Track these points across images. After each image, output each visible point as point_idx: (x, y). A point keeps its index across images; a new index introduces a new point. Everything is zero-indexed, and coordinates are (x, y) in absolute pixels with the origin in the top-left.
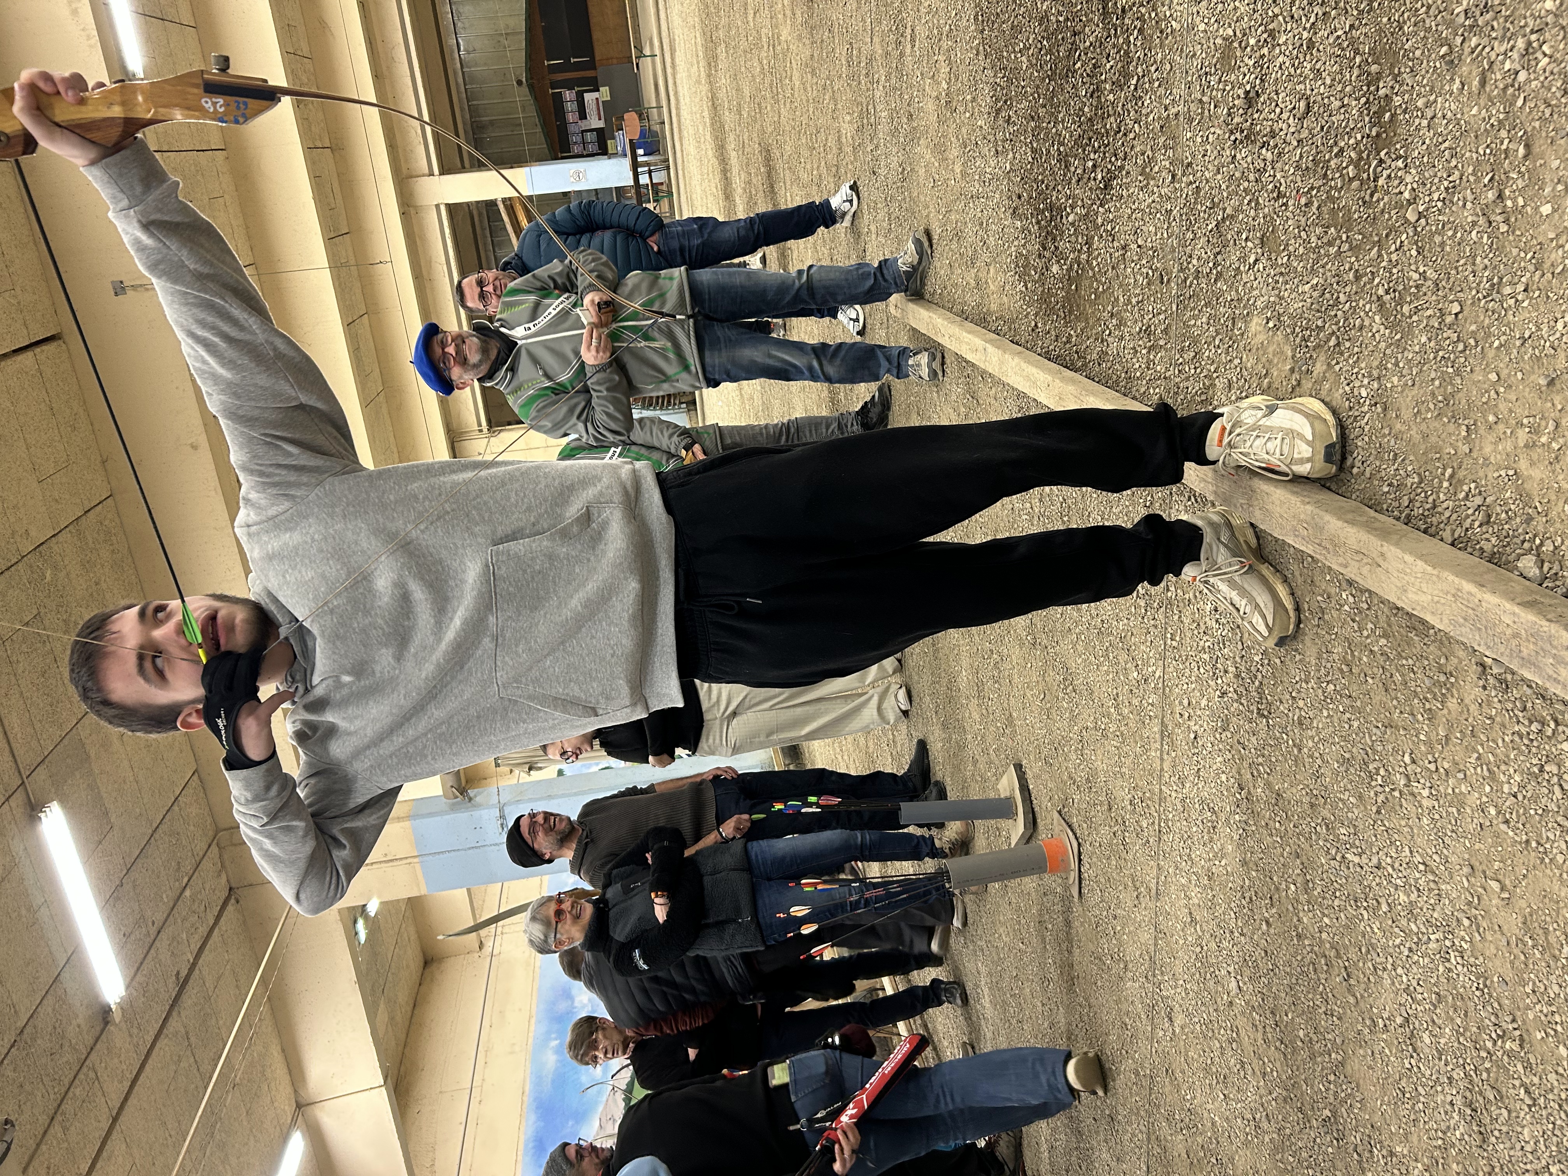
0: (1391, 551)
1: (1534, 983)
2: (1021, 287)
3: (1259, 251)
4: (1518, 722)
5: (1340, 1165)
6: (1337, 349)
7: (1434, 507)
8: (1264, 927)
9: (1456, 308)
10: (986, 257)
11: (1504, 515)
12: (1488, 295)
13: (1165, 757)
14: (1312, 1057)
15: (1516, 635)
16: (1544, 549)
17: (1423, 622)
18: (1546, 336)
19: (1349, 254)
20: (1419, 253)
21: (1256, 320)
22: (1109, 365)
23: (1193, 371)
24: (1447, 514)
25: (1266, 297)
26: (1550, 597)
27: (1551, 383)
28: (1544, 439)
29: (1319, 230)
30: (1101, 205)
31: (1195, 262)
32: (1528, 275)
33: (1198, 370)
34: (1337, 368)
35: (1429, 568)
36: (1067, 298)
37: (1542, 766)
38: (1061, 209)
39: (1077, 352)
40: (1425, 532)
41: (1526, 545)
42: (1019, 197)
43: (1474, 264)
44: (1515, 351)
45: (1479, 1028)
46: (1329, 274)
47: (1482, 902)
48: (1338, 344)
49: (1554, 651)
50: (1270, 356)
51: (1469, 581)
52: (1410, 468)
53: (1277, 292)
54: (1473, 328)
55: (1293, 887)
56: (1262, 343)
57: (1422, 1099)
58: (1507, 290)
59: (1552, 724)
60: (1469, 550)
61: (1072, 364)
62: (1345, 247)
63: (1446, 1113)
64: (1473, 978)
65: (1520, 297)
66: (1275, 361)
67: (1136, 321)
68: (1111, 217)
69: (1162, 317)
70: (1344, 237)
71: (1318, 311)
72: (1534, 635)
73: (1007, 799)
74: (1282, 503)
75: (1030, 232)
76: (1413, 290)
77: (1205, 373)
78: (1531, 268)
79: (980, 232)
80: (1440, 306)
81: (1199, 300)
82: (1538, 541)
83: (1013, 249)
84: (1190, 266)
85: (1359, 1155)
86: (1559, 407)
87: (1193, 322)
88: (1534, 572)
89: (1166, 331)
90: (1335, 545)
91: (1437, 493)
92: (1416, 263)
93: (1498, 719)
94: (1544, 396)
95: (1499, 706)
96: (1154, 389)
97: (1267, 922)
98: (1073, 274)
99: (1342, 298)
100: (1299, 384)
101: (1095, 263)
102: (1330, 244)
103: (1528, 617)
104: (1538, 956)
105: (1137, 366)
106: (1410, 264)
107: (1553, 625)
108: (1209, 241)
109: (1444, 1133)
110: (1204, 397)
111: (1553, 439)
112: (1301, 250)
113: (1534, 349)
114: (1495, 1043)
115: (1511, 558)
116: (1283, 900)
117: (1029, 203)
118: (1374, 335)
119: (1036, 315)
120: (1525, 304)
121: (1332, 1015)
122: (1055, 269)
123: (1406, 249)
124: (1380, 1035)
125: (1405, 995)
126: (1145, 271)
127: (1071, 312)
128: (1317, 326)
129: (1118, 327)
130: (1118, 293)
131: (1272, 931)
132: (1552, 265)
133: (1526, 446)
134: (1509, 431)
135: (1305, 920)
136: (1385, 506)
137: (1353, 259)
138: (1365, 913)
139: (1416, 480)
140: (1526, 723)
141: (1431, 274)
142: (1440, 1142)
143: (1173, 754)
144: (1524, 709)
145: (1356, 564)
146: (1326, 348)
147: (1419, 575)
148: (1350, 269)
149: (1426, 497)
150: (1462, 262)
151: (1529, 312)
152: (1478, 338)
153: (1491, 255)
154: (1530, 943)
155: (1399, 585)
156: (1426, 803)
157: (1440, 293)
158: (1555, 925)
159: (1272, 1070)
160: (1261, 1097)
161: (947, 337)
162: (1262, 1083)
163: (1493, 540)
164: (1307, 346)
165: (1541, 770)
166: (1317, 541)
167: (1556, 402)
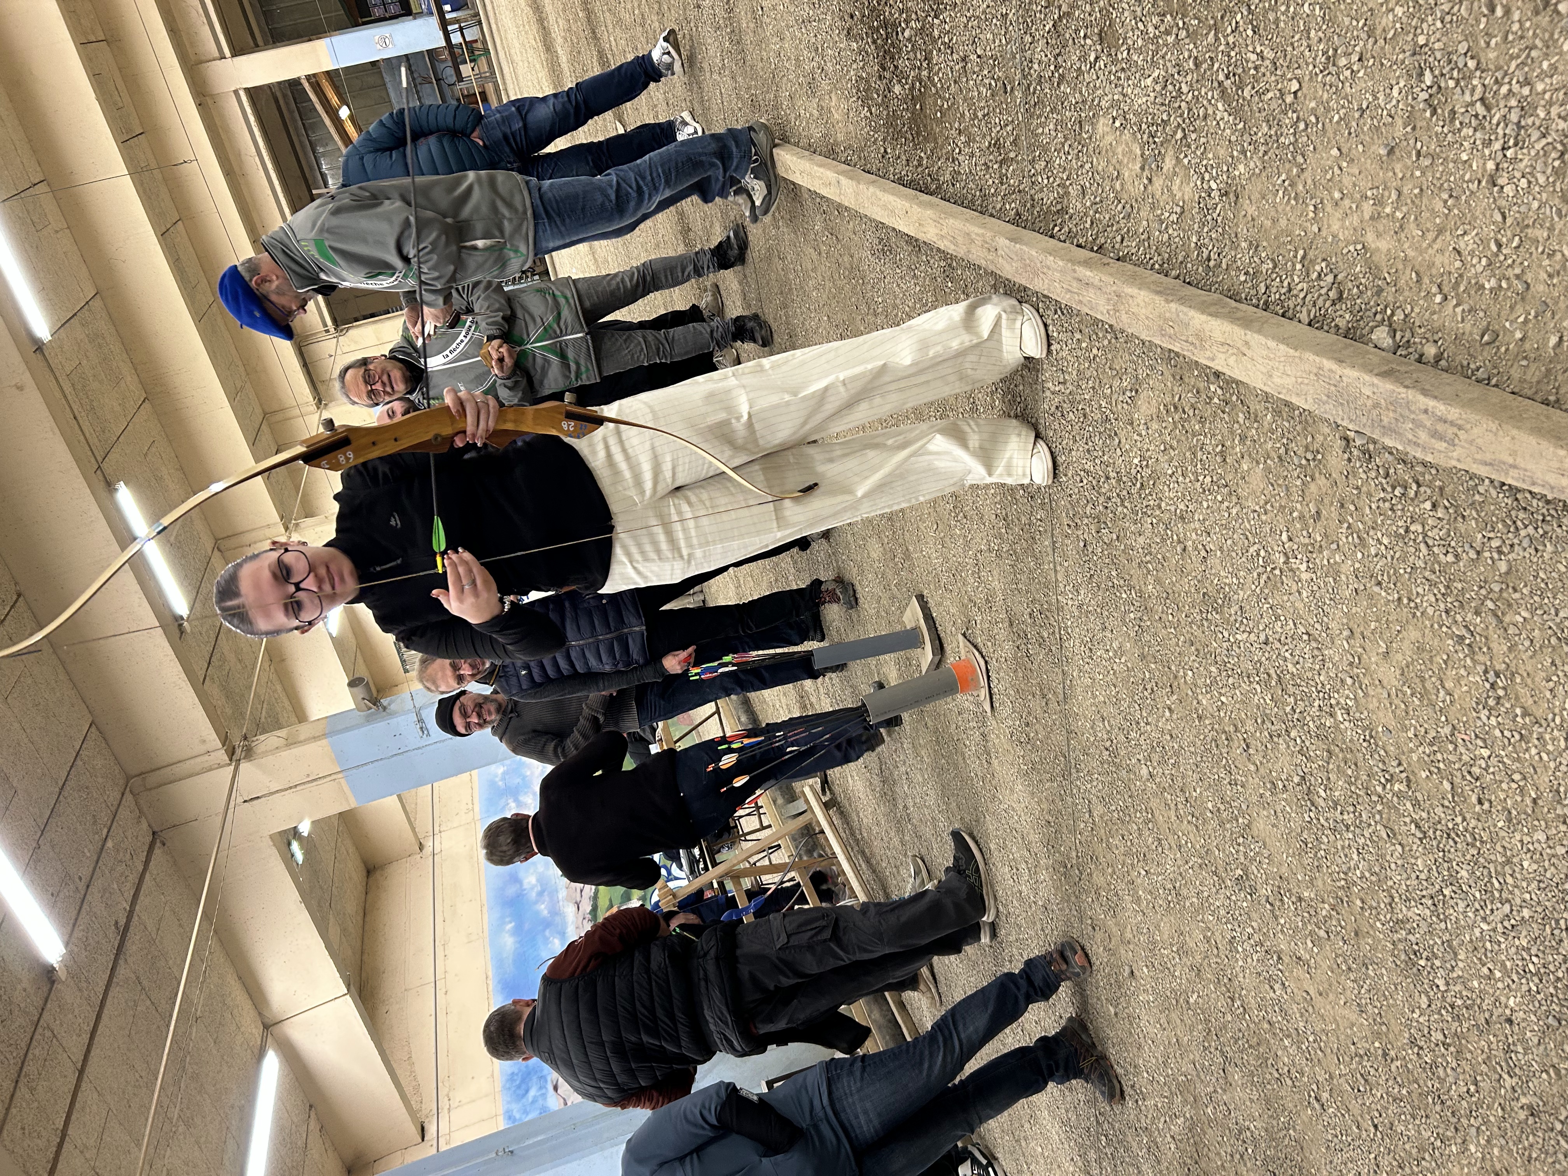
0: (1255, 339)
1: (1416, 728)
2: (865, 112)
3: (1099, 47)
4: (1383, 490)
5: (1254, 915)
6: (1184, 141)
7: (1290, 290)
8: (1167, 714)
9: (1295, 86)
10: (825, 85)
11: (1355, 290)
12: (1325, 69)
13: (1058, 568)
14: (1222, 824)
15: (1376, 405)
16: (1395, 318)
17: (1287, 404)
18: (1382, 105)
19: (1187, 41)
20: (1255, 32)
21: (1102, 121)
22: (963, 184)
23: (1046, 181)
24: (1302, 295)
25: (1110, 96)
26: (1405, 364)
27: (1391, 152)
28: (1388, 210)
29: (1156, 20)
30: (936, 17)
31: (1036, 66)
32: (1361, 43)
33: (1051, 180)
34: (1186, 161)
35: (1292, 351)
36: (913, 119)
37: (1407, 527)
38: (895, 25)
39: (930, 175)
40: (1283, 316)
41: (1379, 317)
42: (852, 17)
43: (1309, 38)
44: (1354, 124)
45: (1368, 775)
46: (1169, 64)
47: (1363, 661)
48: (1185, 137)
49: (1412, 416)
50: (1120, 157)
51: (1328, 359)
52: (1263, 255)
53: (1120, 89)
54: (1313, 104)
55: (1190, 673)
56: (1111, 144)
57: (1323, 847)
58: (1343, 62)
59: (1414, 486)
60: (1326, 328)
61: (926, 188)
62: (1183, 34)
63: (1346, 856)
64: (1360, 731)
65: (1355, 68)
66: (1126, 161)
67: (984, 136)
68: (947, 28)
69: (1009, 128)
70: (1181, 24)
71: (1163, 104)
72: (1393, 404)
73: (913, 629)
74: (1147, 305)
75: (867, 52)
76: (1252, 72)
77: (1058, 181)
78: (1364, 36)
79: (816, 59)
80: (1279, 86)
81: (1045, 106)
82: (1389, 312)
83: (852, 73)
84: (1032, 71)
85: (1271, 905)
86: (1400, 175)
87: (1040, 130)
88: (1387, 342)
89: (1015, 142)
90: (1201, 339)
91: (1291, 276)
92: (1253, 42)
93: (1364, 489)
94: (1385, 166)
95: (1364, 476)
96: (1010, 204)
97: (1170, 709)
98: (916, 93)
99: (1185, 89)
100: (1150, 180)
101: (936, 79)
102: (1168, 33)
103: (1386, 386)
104: (1417, 702)
105: (990, 182)
106: (1247, 45)
107: (1410, 391)
108: (1047, 43)
109: (1346, 874)
110: (1059, 207)
111: (1397, 208)
112: (1140, 42)
113: (1372, 119)
114: (1384, 787)
115: (1365, 332)
116: (1182, 686)
117: (862, 22)
118: (1218, 123)
119: (884, 140)
120: (1361, 74)
121: (1236, 784)
122: (897, 89)
123: (1242, 29)
124: (1280, 796)
125: (1300, 756)
126: (987, 81)
127: (918, 133)
128: (1162, 120)
129: (967, 143)
130: (963, 108)
131: (1175, 717)
132: (1384, 30)
133: (1372, 218)
134: (1354, 206)
135: (1204, 702)
136: (1243, 296)
137: (1192, 46)
138: (1258, 687)
139: (1271, 266)
140: (1389, 489)
141: (1269, 54)
142: (1343, 882)
143: (1066, 564)
144: (1387, 475)
145: (1223, 356)
146: (1173, 142)
147: (1282, 359)
148: (1190, 57)
149: (1281, 282)
150: (1297, 37)
151: (1365, 82)
152: (1318, 114)
153: (1324, 27)
154: (1409, 692)
155: (1265, 371)
156: (1305, 576)
157: (1278, 72)
158: (1430, 673)
159: (1186, 842)
160: (1179, 868)
161: (798, 174)
162: (1179, 855)
163: (1347, 316)
164: (1155, 142)
165: (1407, 530)
166: (1183, 338)
167: (1397, 171)
